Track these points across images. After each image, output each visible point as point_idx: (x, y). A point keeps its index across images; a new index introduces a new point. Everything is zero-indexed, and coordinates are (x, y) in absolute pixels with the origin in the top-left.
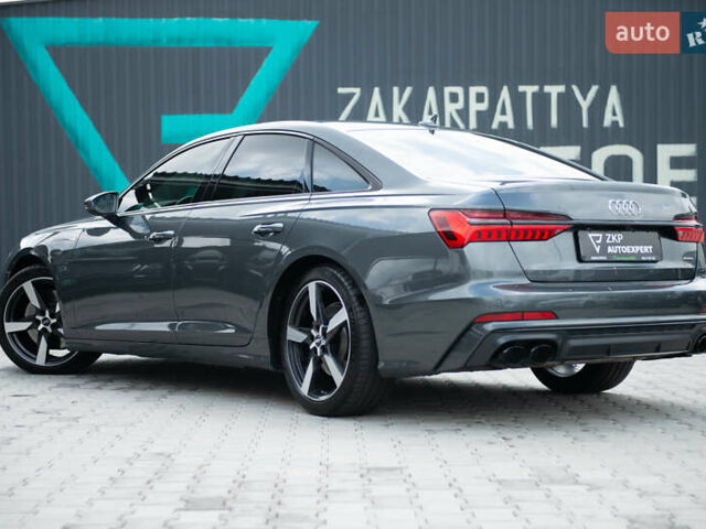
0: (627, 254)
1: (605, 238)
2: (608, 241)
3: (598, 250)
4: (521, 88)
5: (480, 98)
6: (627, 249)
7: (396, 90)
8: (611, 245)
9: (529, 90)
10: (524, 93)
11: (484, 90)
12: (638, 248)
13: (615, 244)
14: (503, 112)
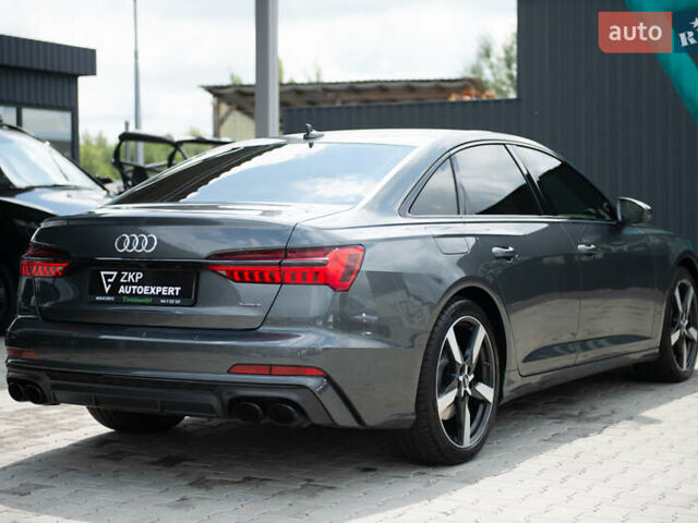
0: (143, 296)
1: (119, 276)
2: (122, 280)
3: (107, 290)
6: (145, 290)
8: (124, 284)
12: (159, 289)
13: (131, 284)
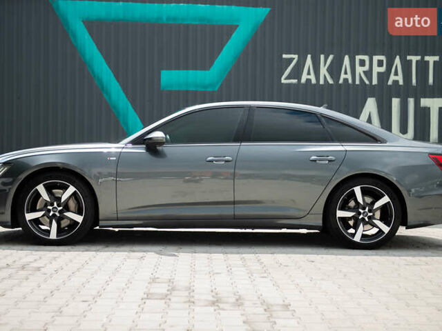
4: (409, 58)
5: (380, 63)
7: (322, 57)
9: (414, 59)
10: (411, 61)
11: (382, 58)
14: (396, 74)
